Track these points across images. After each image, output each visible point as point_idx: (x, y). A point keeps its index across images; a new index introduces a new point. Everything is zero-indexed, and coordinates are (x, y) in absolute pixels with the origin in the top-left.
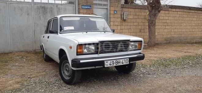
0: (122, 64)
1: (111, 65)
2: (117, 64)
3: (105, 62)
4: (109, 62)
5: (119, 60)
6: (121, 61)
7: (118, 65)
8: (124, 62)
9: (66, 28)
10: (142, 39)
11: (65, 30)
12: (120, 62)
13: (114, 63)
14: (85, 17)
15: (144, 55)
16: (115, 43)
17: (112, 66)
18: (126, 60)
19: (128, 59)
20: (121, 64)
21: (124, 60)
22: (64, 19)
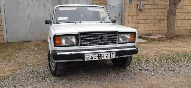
0: (107, 58)
1: (92, 58)
2: (100, 57)
3: (86, 55)
4: (90, 55)
5: (103, 54)
6: (106, 54)
7: (101, 59)
8: (109, 55)
9: (60, 19)
10: (136, 30)
11: (58, 20)
12: (104, 56)
13: (96, 57)
14: (83, 7)
15: (137, 49)
16: (98, 34)
17: (94, 59)
18: (111, 53)
19: (115, 53)
20: (105, 58)
21: (109, 53)
22: (60, 9)
